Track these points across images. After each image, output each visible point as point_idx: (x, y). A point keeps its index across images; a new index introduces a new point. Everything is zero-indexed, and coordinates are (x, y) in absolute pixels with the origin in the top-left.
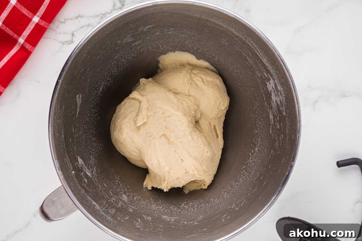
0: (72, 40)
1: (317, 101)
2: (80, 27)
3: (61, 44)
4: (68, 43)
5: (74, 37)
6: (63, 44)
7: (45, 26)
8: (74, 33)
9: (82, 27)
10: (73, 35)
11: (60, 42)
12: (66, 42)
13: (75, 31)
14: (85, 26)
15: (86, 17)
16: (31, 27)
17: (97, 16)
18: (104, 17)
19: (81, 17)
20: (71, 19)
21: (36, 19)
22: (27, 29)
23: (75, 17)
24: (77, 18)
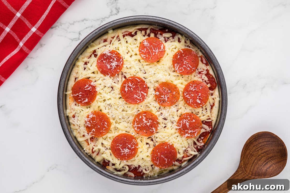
0: (79, 37)
1: (264, 87)
2: (85, 28)
3: (71, 41)
4: (75, 40)
5: (80, 36)
6: (72, 40)
8: (81, 32)
9: (86, 28)
10: (80, 34)
11: (70, 39)
12: (74, 39)
13: (81, 31)
14: (89, 27)
15: (90, 20)
16: (29, 35)
17: (98, 20)
18: (104, 21)
19: (86, 20)
20: (79, 22)
21: (34, 30)
22: (26, 36)
23: (81, 20)
24: (83, 21)
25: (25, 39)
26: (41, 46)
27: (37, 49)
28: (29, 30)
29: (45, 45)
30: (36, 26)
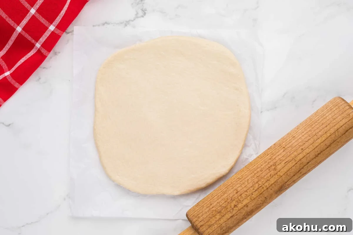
7: (60, 34)
15: (112, 24)
16: (47, 34)
17: (121, 23)
18: (128, 24)
19: (107, 24)
20: (99, 25)
21: (52, 28)
22: (44, 36)
23: (102, 24)
24: (104, 25)
25: (43, 39)
26: (56, 54)
27: (51, 58)
28: (47, 28)
29: (59, 53)
30: (54, 23)
